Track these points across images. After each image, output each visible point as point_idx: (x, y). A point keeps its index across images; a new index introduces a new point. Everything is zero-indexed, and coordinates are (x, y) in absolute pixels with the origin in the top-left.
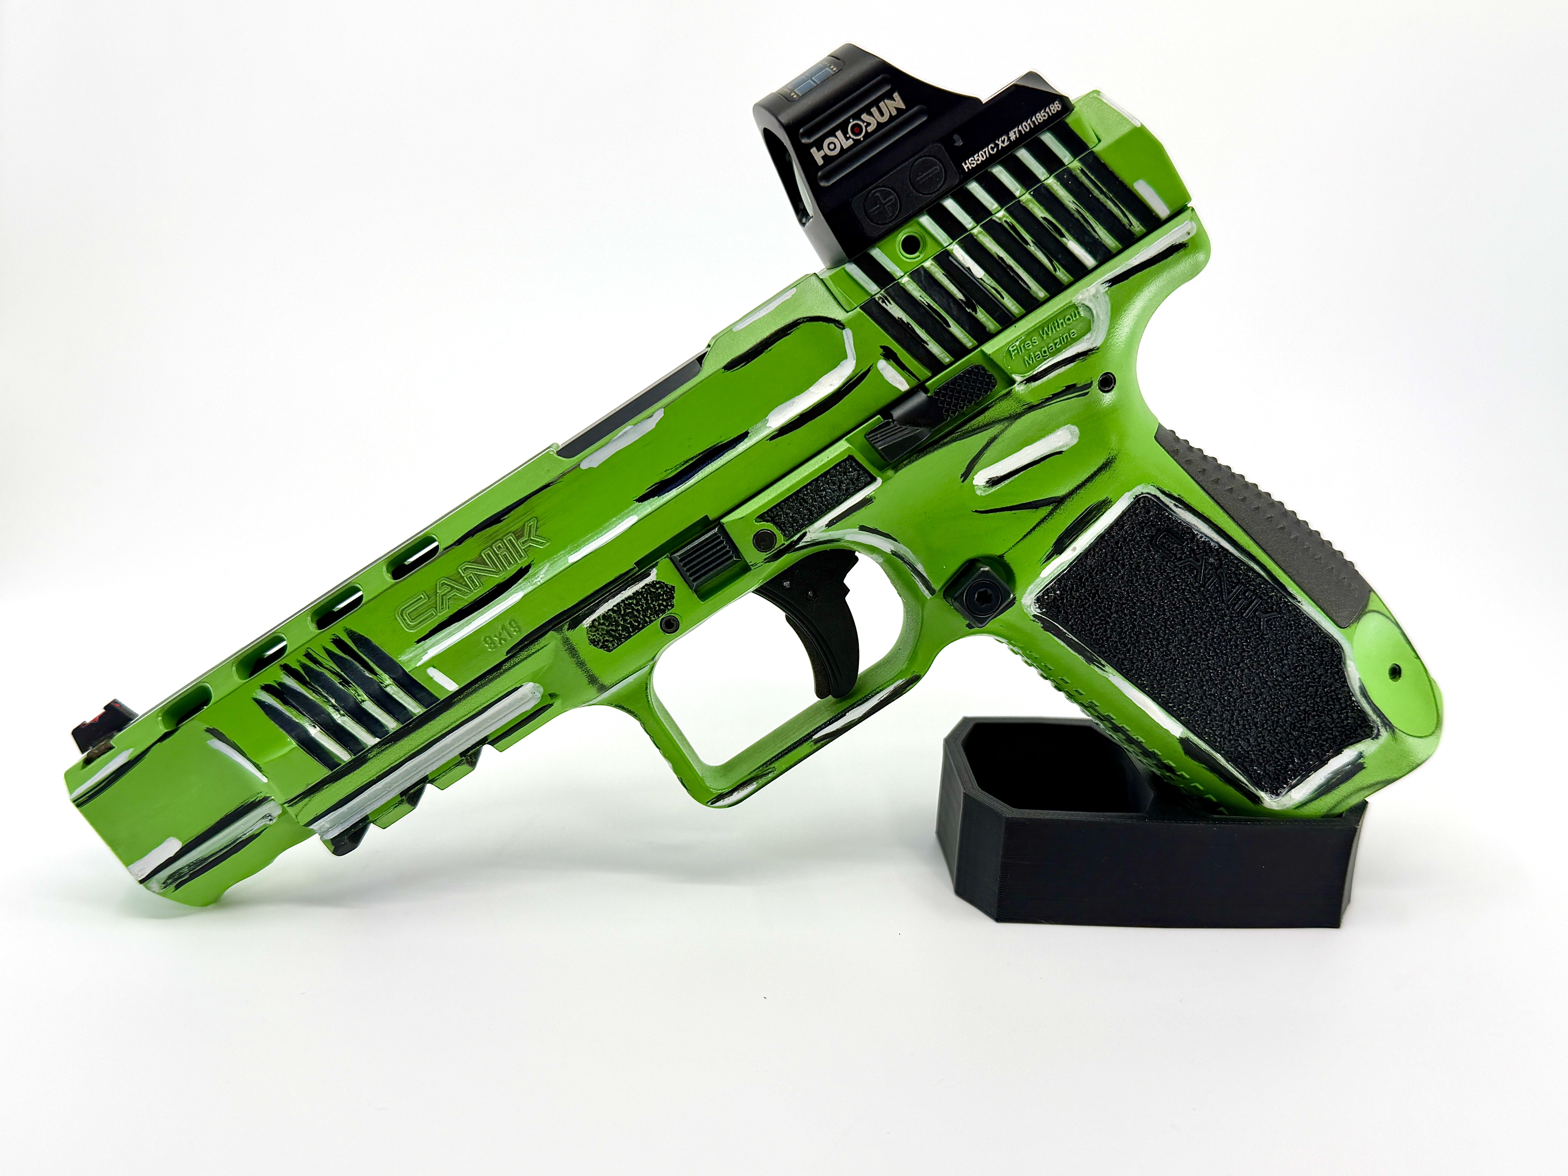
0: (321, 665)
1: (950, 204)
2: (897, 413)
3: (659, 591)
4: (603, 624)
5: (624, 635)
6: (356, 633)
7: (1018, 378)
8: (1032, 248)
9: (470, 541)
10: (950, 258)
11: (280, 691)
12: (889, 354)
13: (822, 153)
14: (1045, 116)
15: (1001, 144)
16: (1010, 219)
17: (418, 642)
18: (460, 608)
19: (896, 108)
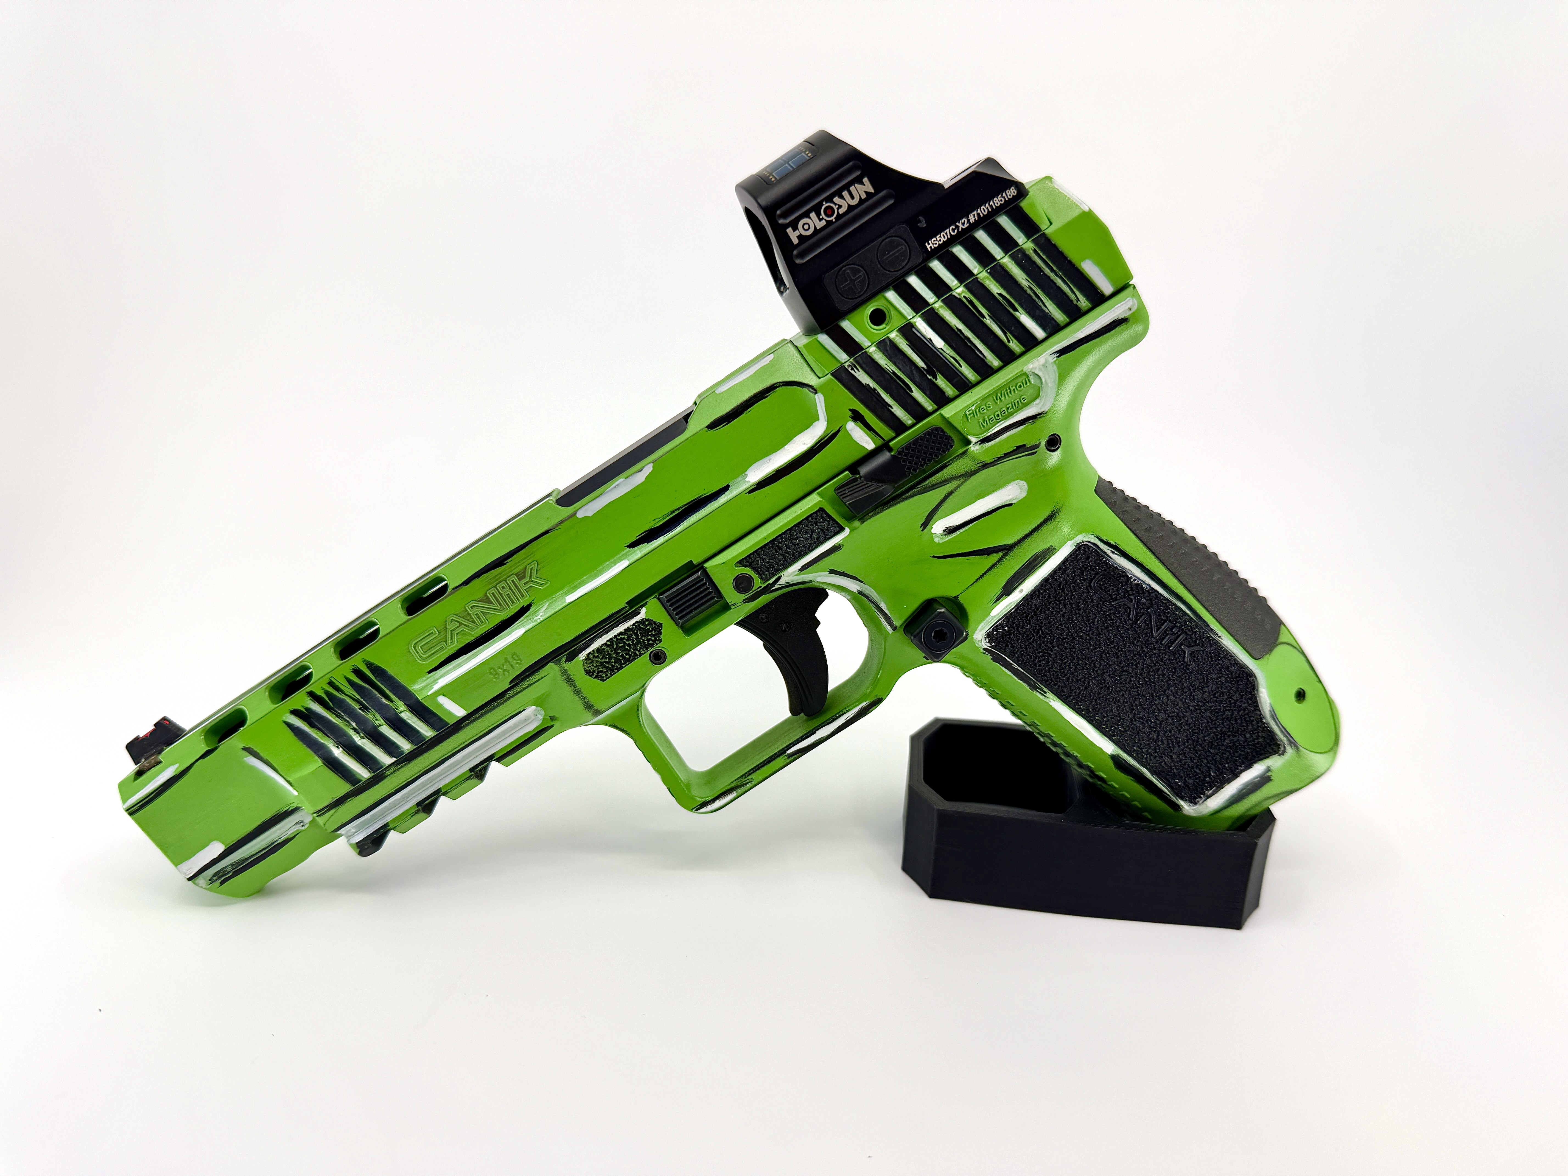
0: (343, 692)
1: (914, 281)
2: (864, 470)
3: (648, 627)
4: (598, 657)
5: (617, 666)
6: (374, 664)
7: (973, 439)
8: (988, 321)
9: (476, 582)
10: (914, 330)
11: (306, 715)
12: (857, 417)
13: (797, 233)
14: (1001, 200)
15: (961, 226)
16: (968, 295)
17: (430, 672)
18: (467, 642)
19: (866, 192)
